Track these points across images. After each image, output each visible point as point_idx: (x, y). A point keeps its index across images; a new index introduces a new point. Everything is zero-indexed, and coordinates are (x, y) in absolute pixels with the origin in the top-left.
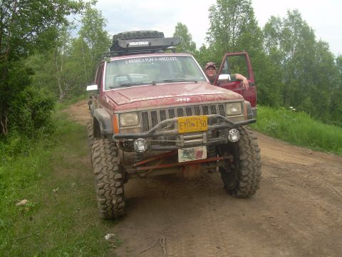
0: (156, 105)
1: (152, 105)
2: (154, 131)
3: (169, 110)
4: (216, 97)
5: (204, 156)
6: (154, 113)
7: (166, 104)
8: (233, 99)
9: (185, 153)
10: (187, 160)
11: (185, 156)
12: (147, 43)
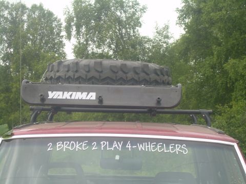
12: (92, 96)
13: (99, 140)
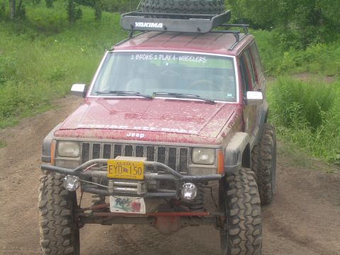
0: (101, 138)
1: (96, 136)
2: (80, 170)
3: (116, 146)
4: (181, 137)
5: (143, 210)
6: (97, 146)
7: (113, 138)
8: (203, 143)
9: (118, 201)
10: (121, 211)
11: (119, 206)
12: (161, 25)
13: (158, 54)
